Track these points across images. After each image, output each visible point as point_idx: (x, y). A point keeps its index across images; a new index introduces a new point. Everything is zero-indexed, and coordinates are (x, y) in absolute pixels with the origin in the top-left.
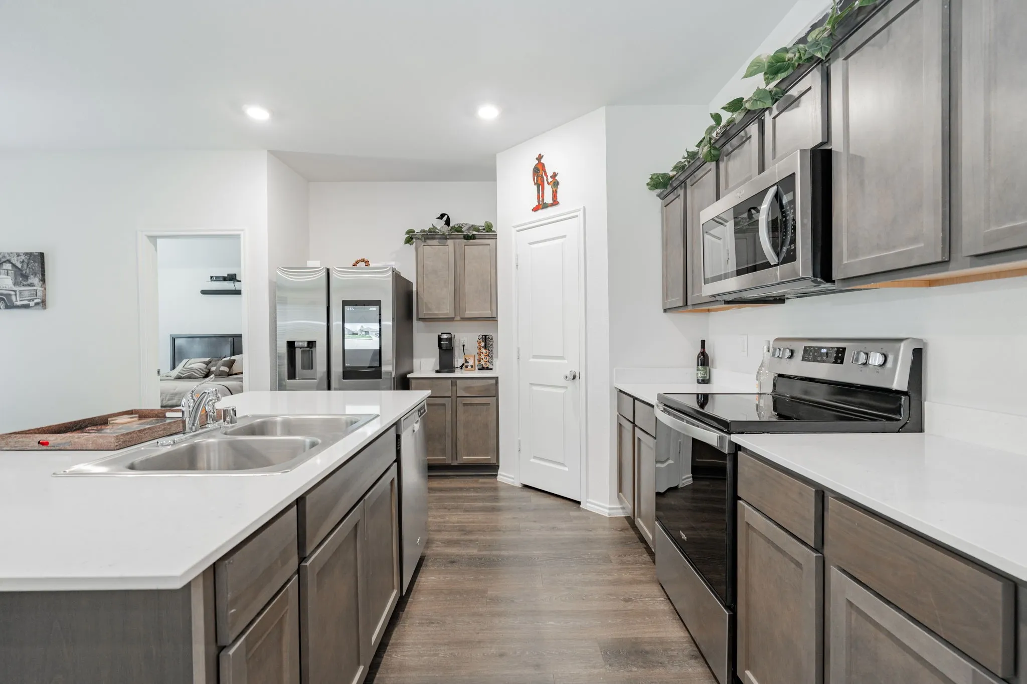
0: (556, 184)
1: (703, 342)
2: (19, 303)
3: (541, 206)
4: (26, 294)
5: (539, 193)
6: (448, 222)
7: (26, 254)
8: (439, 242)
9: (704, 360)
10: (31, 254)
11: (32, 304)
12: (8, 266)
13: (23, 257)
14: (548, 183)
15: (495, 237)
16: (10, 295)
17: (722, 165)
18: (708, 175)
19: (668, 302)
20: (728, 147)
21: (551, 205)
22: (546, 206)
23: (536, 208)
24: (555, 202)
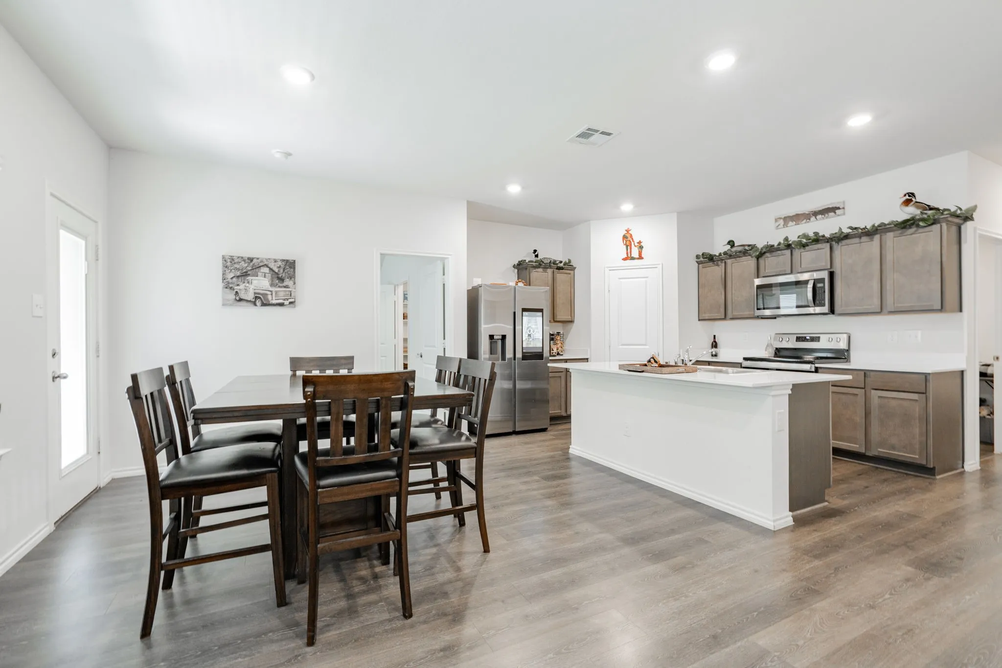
0: (641, 247)
1: (715, 336)
2: (274, 302)
3: (629, 258)
4: (281, 294)
5: (627, 250)
6: (537, 256)
7: (283, 260)
8: (543, 270)
9: (715, 345)
10: (287, 261)
11: (286, 302)
12: (266, 270)
13: (280, 263)
14: (635, 246)
15: (573, 269)
16: (267, 294)
17: (761, 261)
18: (749, 263)
19: (707, 316)
20: (768, 255)
21: (638, 259)
22: (633, 258)
23: (625, 259)
24: (640, 258)
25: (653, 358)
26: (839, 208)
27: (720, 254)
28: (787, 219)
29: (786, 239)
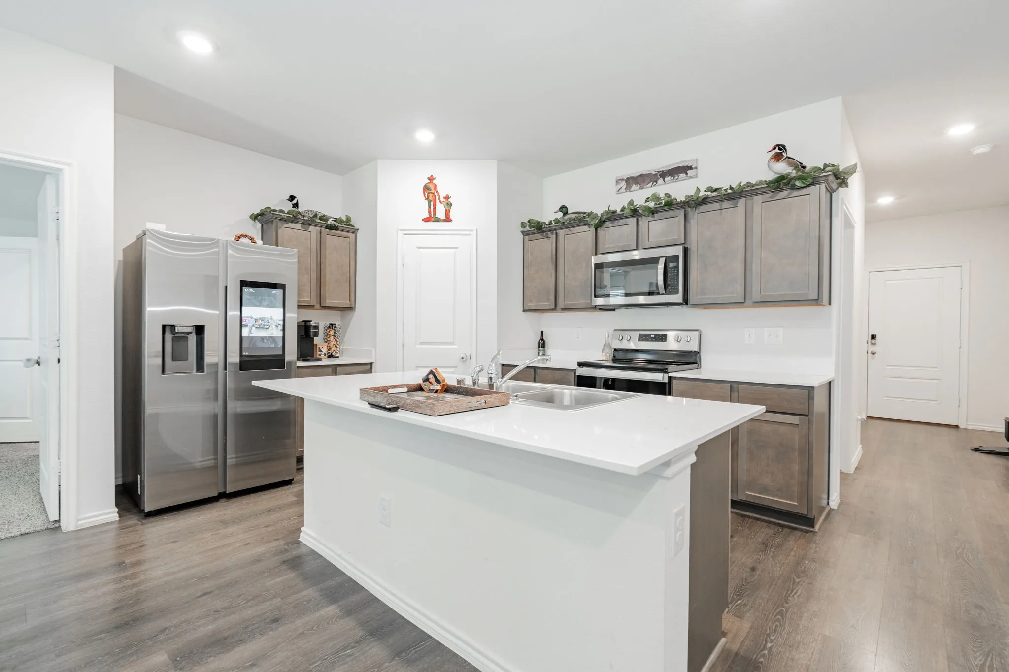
0: (450, 205)
1: (542, 332)
3: (432, 218)
5: (430, 207)
6: (296, 205)
8: (302, 227)
9: (542, 344)
14: (441, 202)
15: (355, 231)
17: (601, 232)
18: (585, 234)
19: (533, 305)
20: (608, 224)
21: (444, 220)
22: (438, 220)
23: (426, 220)
24: (448, 219)
26: (690, 168)
27: (550, 223)
28: (632, 181)
29: (631, 203)
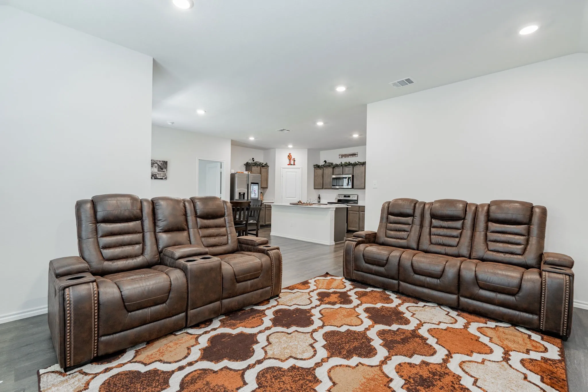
0: (294, 161)
1: (319, 195)
2: (159, 177)
3: (290, 164)
4: (162, 175)
5: (289, 161)
6: (253, 161)
7: (163, 161)
8: (256, 167)
9: (319, 198)
10: (164, 161)
11: (164, 178)
12: (156, 165)
13: (161, 162)
14: (292, 160)
15: (268, 167)
16: (157, 175)
17: (334, 169)
18: (330, 170)
19: (317, 187)
20: (336, 167)
21: (293, 165)
22: (291, 165)
23: (288, 165)
24: (294, 164)
25: (300, 201)
26: (356, 154)
27: (322, 165)
28: (343, 156)
29: (341, 163)
